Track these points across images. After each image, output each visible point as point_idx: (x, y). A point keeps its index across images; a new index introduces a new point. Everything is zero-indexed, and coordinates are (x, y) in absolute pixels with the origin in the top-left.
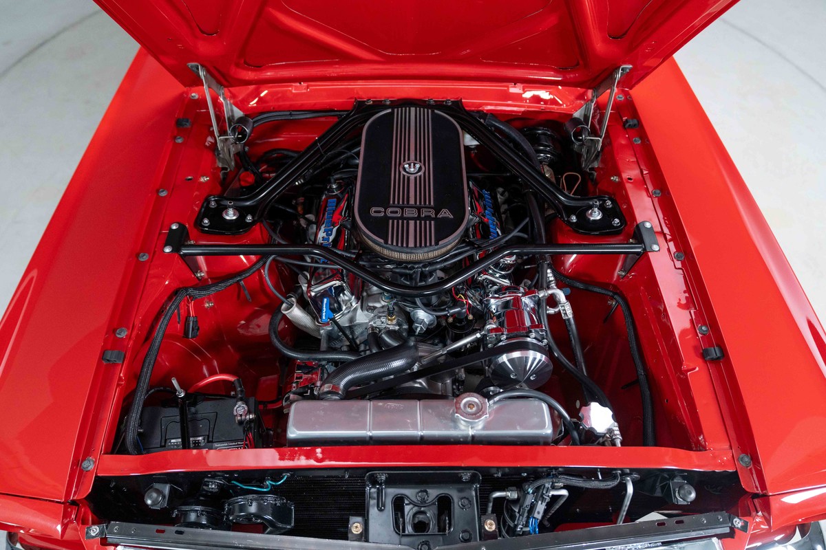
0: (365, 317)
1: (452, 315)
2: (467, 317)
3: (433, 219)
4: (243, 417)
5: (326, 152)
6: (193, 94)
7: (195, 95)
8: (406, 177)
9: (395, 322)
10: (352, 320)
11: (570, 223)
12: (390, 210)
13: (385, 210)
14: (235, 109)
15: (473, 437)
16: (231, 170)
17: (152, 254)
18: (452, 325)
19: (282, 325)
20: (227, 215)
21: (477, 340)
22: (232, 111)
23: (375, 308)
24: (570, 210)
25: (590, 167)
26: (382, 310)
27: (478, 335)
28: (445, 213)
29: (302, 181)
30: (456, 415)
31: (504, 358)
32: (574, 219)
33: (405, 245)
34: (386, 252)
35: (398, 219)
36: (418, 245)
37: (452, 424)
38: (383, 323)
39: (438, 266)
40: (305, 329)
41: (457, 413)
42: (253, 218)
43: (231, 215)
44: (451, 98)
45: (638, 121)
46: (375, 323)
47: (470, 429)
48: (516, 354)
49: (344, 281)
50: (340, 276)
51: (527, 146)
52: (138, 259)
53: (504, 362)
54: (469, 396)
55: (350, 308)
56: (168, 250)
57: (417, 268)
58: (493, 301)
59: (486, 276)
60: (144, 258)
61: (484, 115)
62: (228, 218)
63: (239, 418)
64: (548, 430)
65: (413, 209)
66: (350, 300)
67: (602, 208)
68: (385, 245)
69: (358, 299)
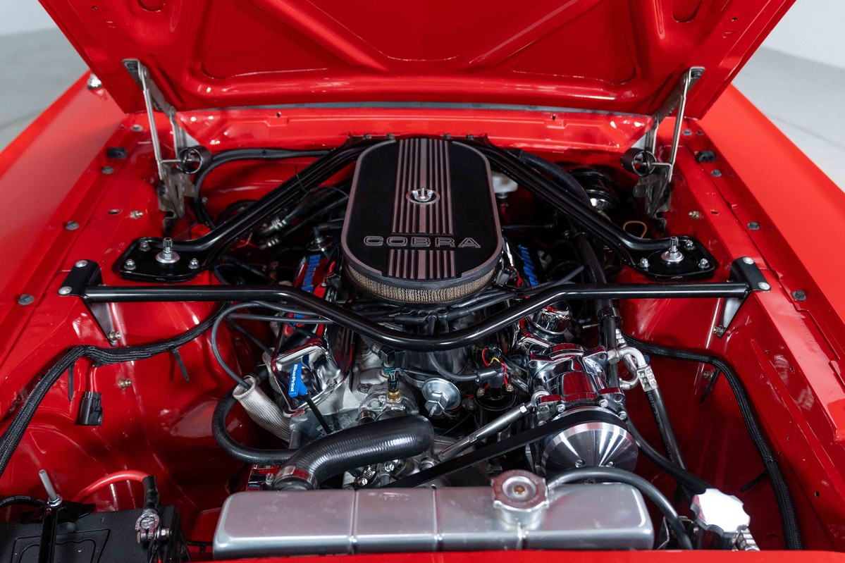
0: (355, 400)
1: (484, 383)
2: (504, 387)
3: (452, 249)
4: (150, 534)
5: (308, 189)
6: (136, 126)
7: (138, 127)
8: (414, 205)
9: (398, 400)
10: (336, 405)
11: (640, 269)
12: (392, 239)
13: (385, 239)
14: (189, 137)
15: (525, 542)
16: (178, 217)
17: (39, 298)
18: (484, 401)
19: (235, 424)
20: (163, 257)
21: (522, 417)
22: (185, 140)
23: (370, 386)
24: (638, 255)
25: (658, 211)
26: (381, 387)
27: (523, 409)
28: (469, 242)
29: (277, 241)
30: (497, 502)
31: (562, 438)
32: (646, 263)
33: (412, 277)
34: (386, 291)
35: (403, 249)
36: (431, 276)
37: (489, 522)
38: (381, 404)
39: (462, 313)
40: (268, 427)
41: (496, 499)
42: (200, 263)
43: (167, 258)
44: (473, 134)
45: (715, 153)
46: (369, 406)
47: (519, 529)
48: (581, 428)
49: (325, 347)
50: (320, 339)
51: (573, 183)
52: (17, 303)
53: (562, 444)
54: (515, 475)
55: (334, 387)
56: (64, 291)
57: (431, 314)
58: (540, 365)
59: (529, 339)
60: (27, 301)
61: (517, 151)
62: (163, 261)
63: (144, 535)
64: (645, 528)
65: (424, 238)
66: (334, 374)
67: (682, 249)
68: (384, 278)
69: (344, 374)
